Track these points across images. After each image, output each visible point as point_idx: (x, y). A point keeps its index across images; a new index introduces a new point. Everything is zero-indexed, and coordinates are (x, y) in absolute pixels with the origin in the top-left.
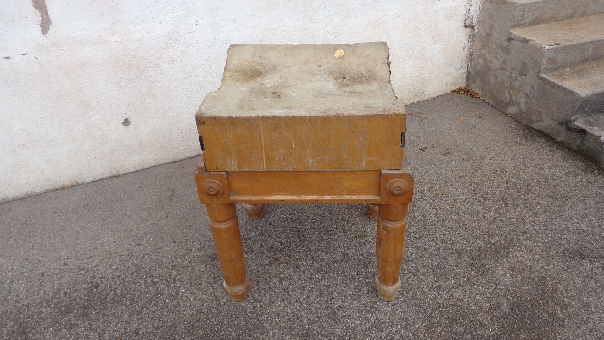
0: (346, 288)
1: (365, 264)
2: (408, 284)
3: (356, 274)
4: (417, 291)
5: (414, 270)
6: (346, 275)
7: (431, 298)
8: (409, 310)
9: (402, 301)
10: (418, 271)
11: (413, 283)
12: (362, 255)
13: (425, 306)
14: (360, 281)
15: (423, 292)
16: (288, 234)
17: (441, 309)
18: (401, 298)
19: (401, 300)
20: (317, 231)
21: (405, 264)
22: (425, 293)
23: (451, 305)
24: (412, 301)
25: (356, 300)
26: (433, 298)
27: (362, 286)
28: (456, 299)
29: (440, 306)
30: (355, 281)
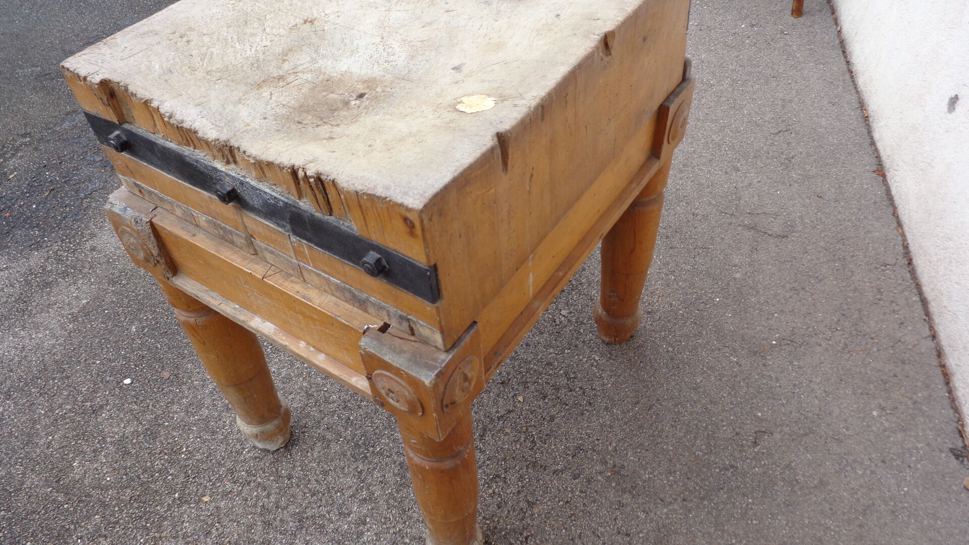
0: (338, 387)
1: (357, 445)
2: (260, 483)
3: (351, 418)
4: (237, 488)
5: (275, 519)
6: (361, 401)
7: (206, 499)
8: (223, 447)
9: (244, 449)
10: (267, 524)
11: (255, 493)
12: (381, 453)
13: (204, 477)
14: (334, 414)
15: (225, 494)
16: (526, 362)
17: (177, 495)
18: (249, 452)
19: (247, 450)
20: (497, 412)
21: (298, 513)
22: (222, 496)
23: (166, 519)
24: (229, 464)
25: (306, 387)
26: (202, 501)
27: (321, 411)
28: (166, 537)
29: (182, 501)
30: (340, 407)
